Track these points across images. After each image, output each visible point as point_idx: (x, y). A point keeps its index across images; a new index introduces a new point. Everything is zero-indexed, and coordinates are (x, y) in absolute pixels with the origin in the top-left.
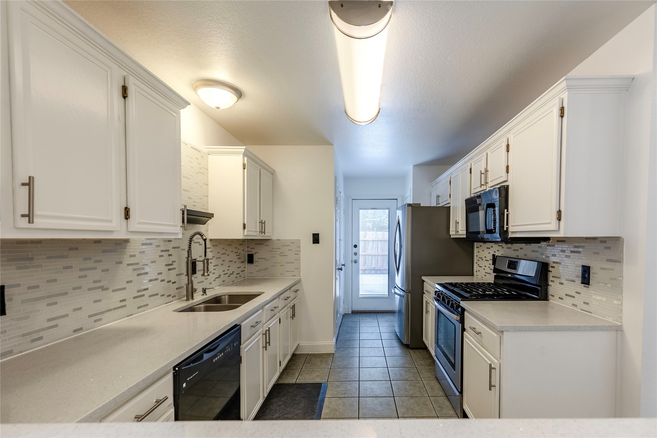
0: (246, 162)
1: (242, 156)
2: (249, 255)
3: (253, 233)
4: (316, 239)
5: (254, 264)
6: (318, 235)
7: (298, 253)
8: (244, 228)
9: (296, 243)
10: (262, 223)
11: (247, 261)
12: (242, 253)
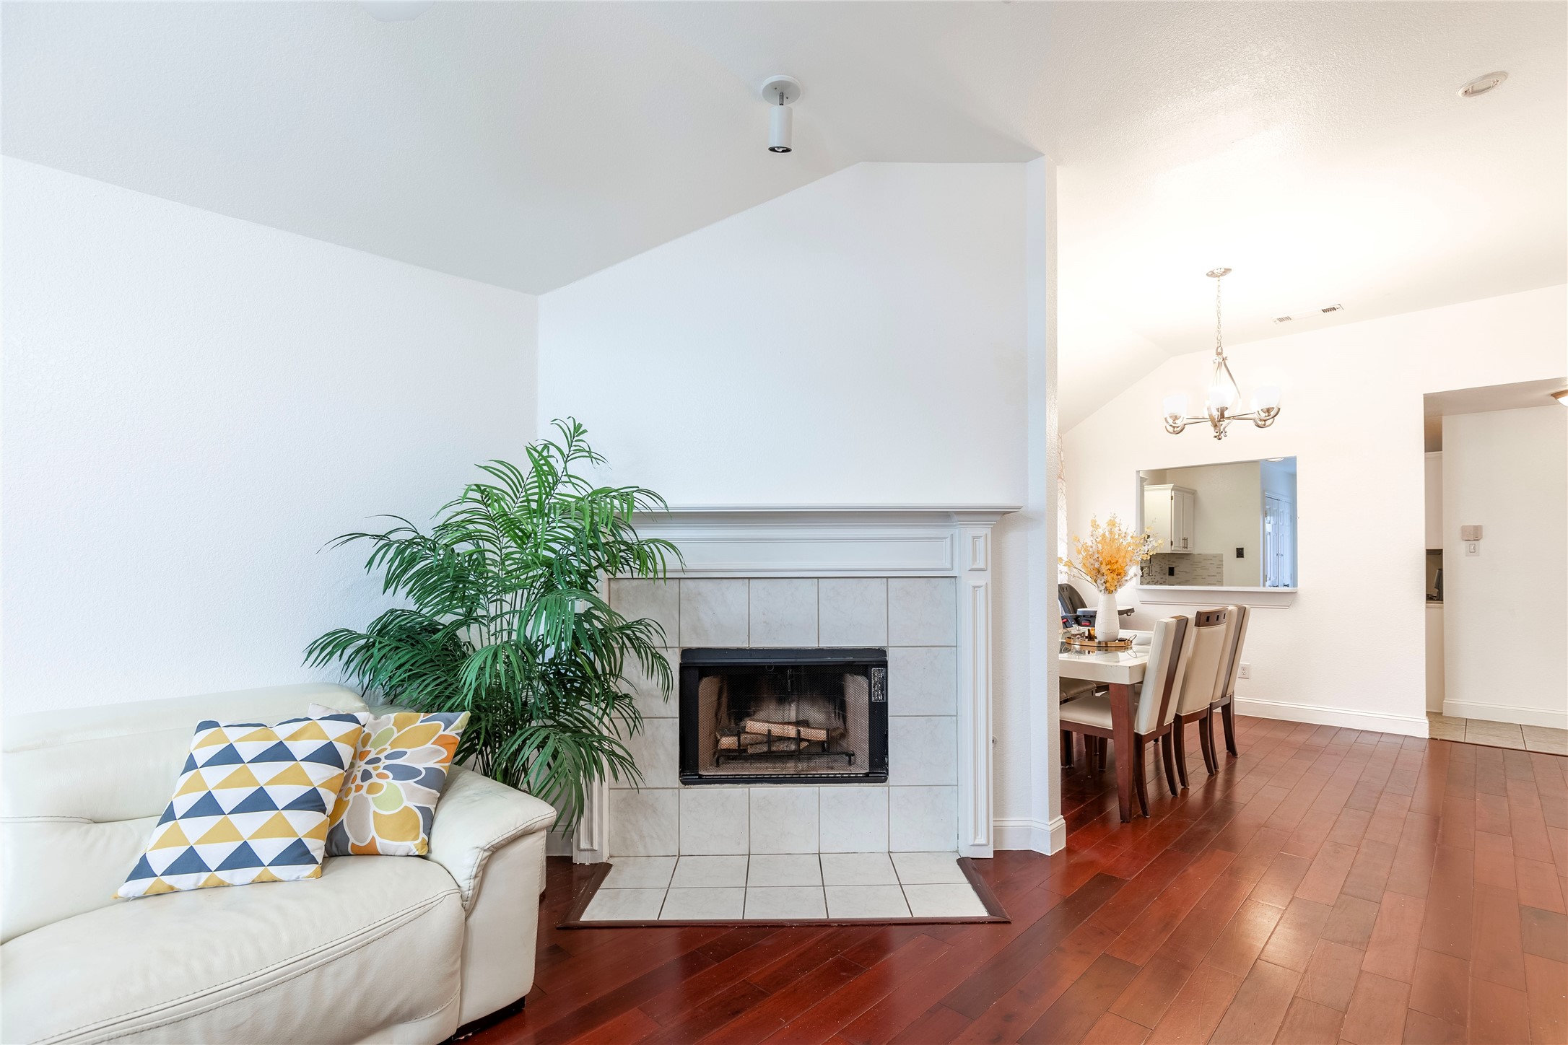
0: (1173, 495)
1: (1170, 491)
2: (1170, 568)
3: (1178, 548)
4: (1240, 553)
5: (1175, 577)
6: (1242, 549)
7: (1220, 566)
8: (1172, 544)
9: (1218, 559)
10: (1185, 540)
11: (1168, 572)
12: (1164, 565)
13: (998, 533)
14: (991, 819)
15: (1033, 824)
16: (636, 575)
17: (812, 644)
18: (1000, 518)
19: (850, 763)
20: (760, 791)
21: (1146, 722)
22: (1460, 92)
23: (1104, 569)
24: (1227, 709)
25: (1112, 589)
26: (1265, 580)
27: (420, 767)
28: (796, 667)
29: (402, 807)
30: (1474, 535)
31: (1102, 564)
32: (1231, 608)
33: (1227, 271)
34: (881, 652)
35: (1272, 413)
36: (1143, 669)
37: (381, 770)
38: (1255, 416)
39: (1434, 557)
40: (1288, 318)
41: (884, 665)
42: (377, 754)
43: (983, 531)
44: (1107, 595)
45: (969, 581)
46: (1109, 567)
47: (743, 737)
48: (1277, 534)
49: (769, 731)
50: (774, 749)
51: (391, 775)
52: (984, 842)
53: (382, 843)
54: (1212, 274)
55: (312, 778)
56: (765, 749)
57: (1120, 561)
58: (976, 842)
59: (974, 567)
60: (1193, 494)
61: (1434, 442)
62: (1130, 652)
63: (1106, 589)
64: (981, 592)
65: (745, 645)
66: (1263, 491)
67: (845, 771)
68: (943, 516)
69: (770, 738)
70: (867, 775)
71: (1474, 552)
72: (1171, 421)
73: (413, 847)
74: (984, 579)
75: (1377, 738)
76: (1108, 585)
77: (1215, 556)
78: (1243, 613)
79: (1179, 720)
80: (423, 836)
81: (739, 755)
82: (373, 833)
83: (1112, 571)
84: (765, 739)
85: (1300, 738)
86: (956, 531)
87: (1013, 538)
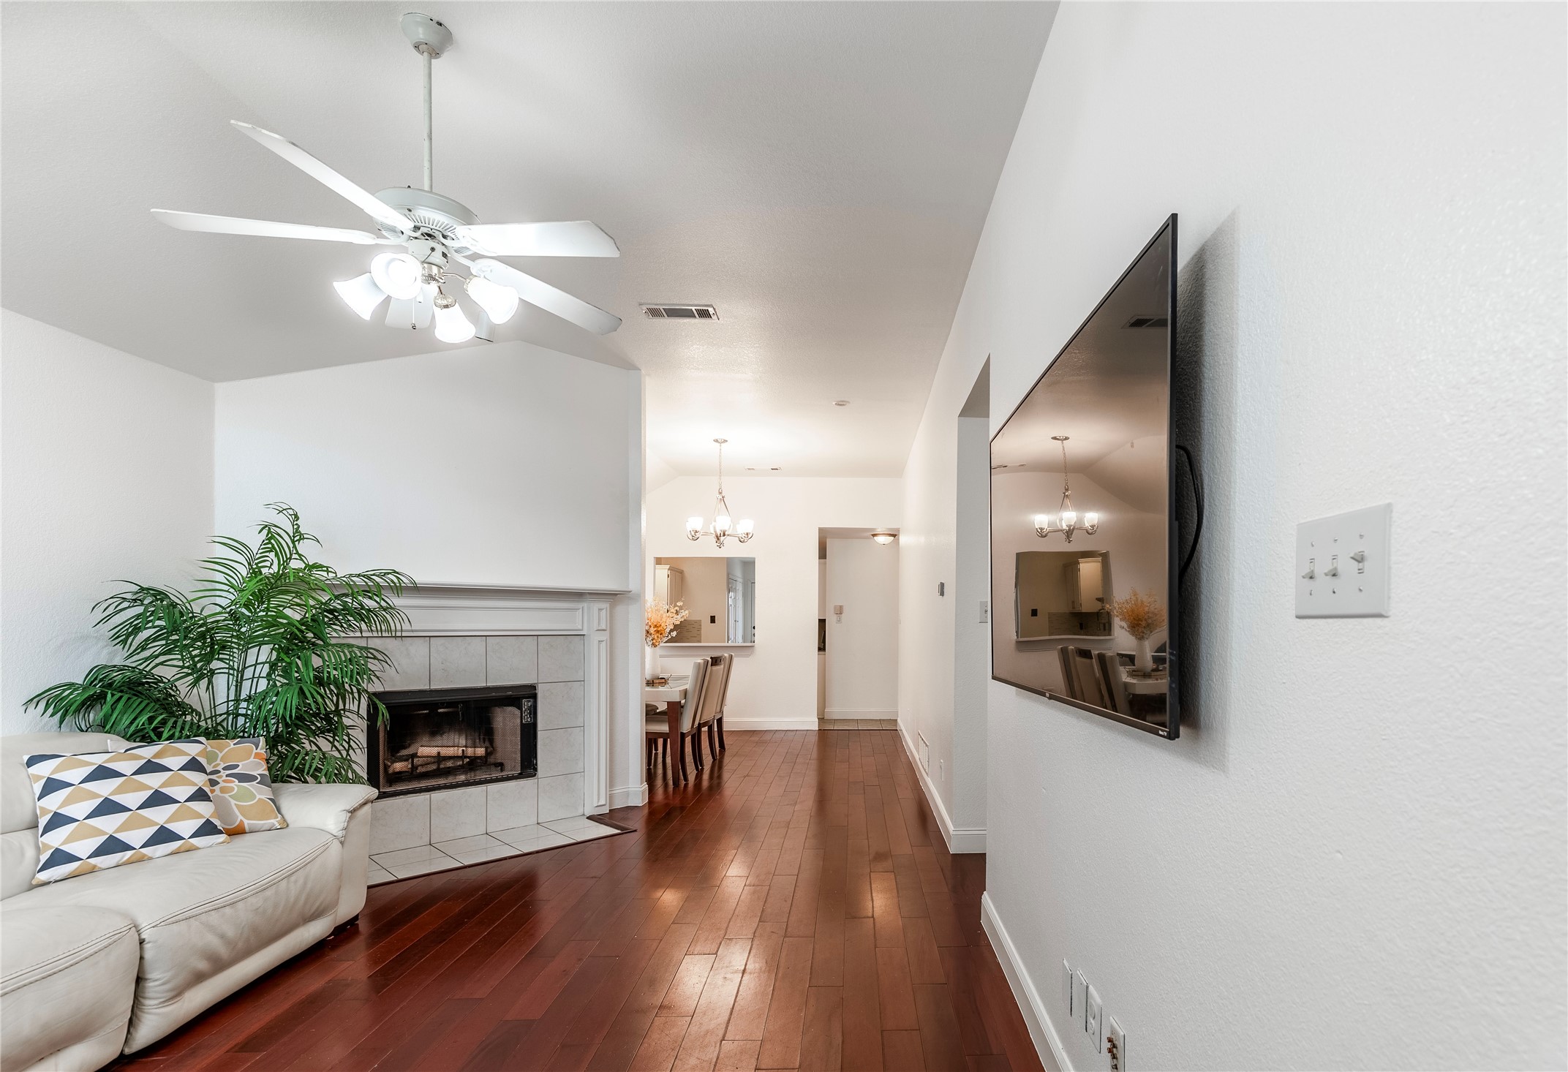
0: (669, 574)
1: (667, 570)
4: (713, 620)
6: (714, 616)
7: (699, 630)
9: (698, 624)
13: (612, 607)
14: (608, 790)
15: (630, 789)
16: (364, 634)
17: (481, 684)
18: (612, 597)
19: (502, 770)
20: (437, 796)
21: (686, 726)
22: (834, 403)
23: (652, 630)
24: (720, 721)
25: (657, 644)
26: (728, 640)
27: (255, 773)
28: (465, 703)
29: (257, 799)
30: (839, 611)
31: (650, 627)
32: (726, 655)
33: (726, 441)
34: (533, 687)
35: (750, 537)
36: (685, 693)
37: (224, 778)
38: (740, 535)
39: (822, 622)
40: (753, 469)
41: (534, 697)
42: (213, 767)
43: (605, 605)
44: (653, 648)
45: (595, 638)
46: (655, 629)
47: (415, 760)
48: (735, 606)
49: (439, 753)
50: (442, 766)
51: (237, 781)
52: (604, 803)
53: (247, 823)
54: (716, 441)
55: (196, 781)
56: (434, 767)
57: (663, 625)
58: (599, 804)
59: (599, 628)
60: (681, 573)
61: (823, 554)
62: (667, 686)
63: (653, 644)
64: (603, 645)
65: (427, 687)
66: (728, 574)
67: (499, 775)
68: (578, 595)
69: (440, 759)
70: (520, 774)
71: (839, 621)
72: (693, 533)
73: (276, 823)
74: (605, 636)
75: (793, 733)
76: (654, 641)
77: (696, 622)
78: (731, 657)
79: (700, 726)
80: (279, 815)
81: (412, 775)
82: (240, 817)
83: (658, 632)
84: (436, 760)
85: (755, 738)
86: (585, 605)
87: (620, 609)
